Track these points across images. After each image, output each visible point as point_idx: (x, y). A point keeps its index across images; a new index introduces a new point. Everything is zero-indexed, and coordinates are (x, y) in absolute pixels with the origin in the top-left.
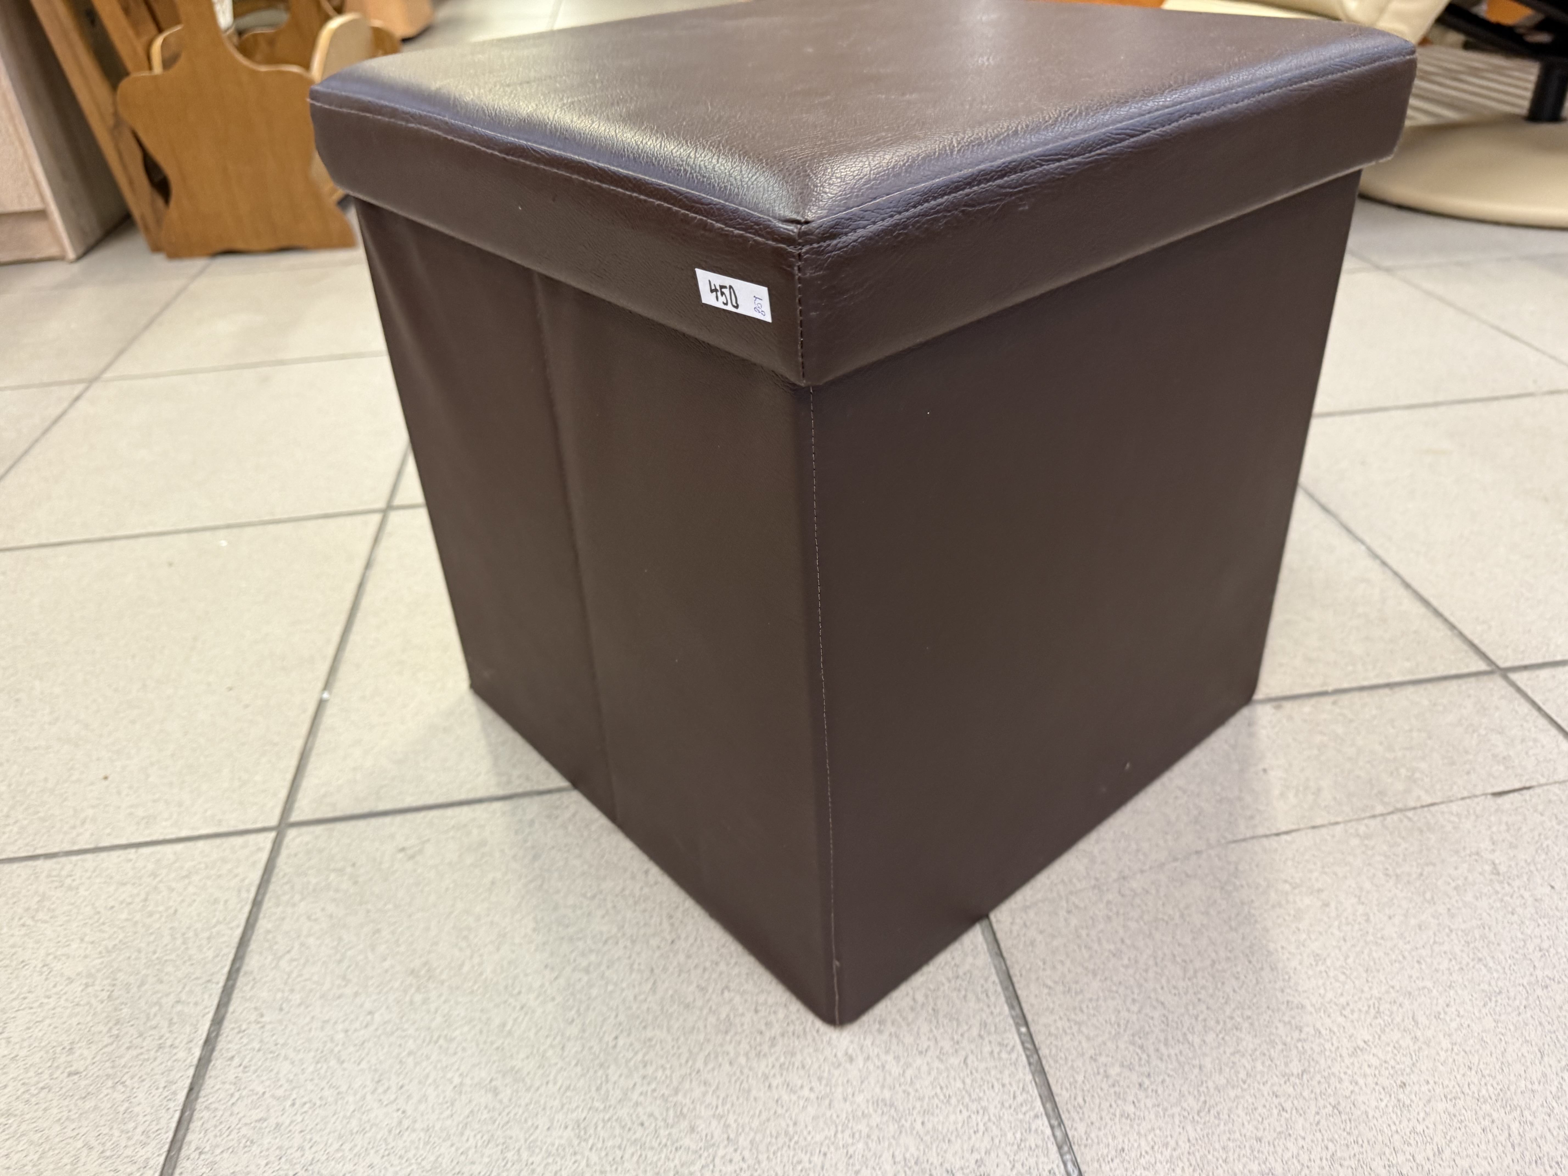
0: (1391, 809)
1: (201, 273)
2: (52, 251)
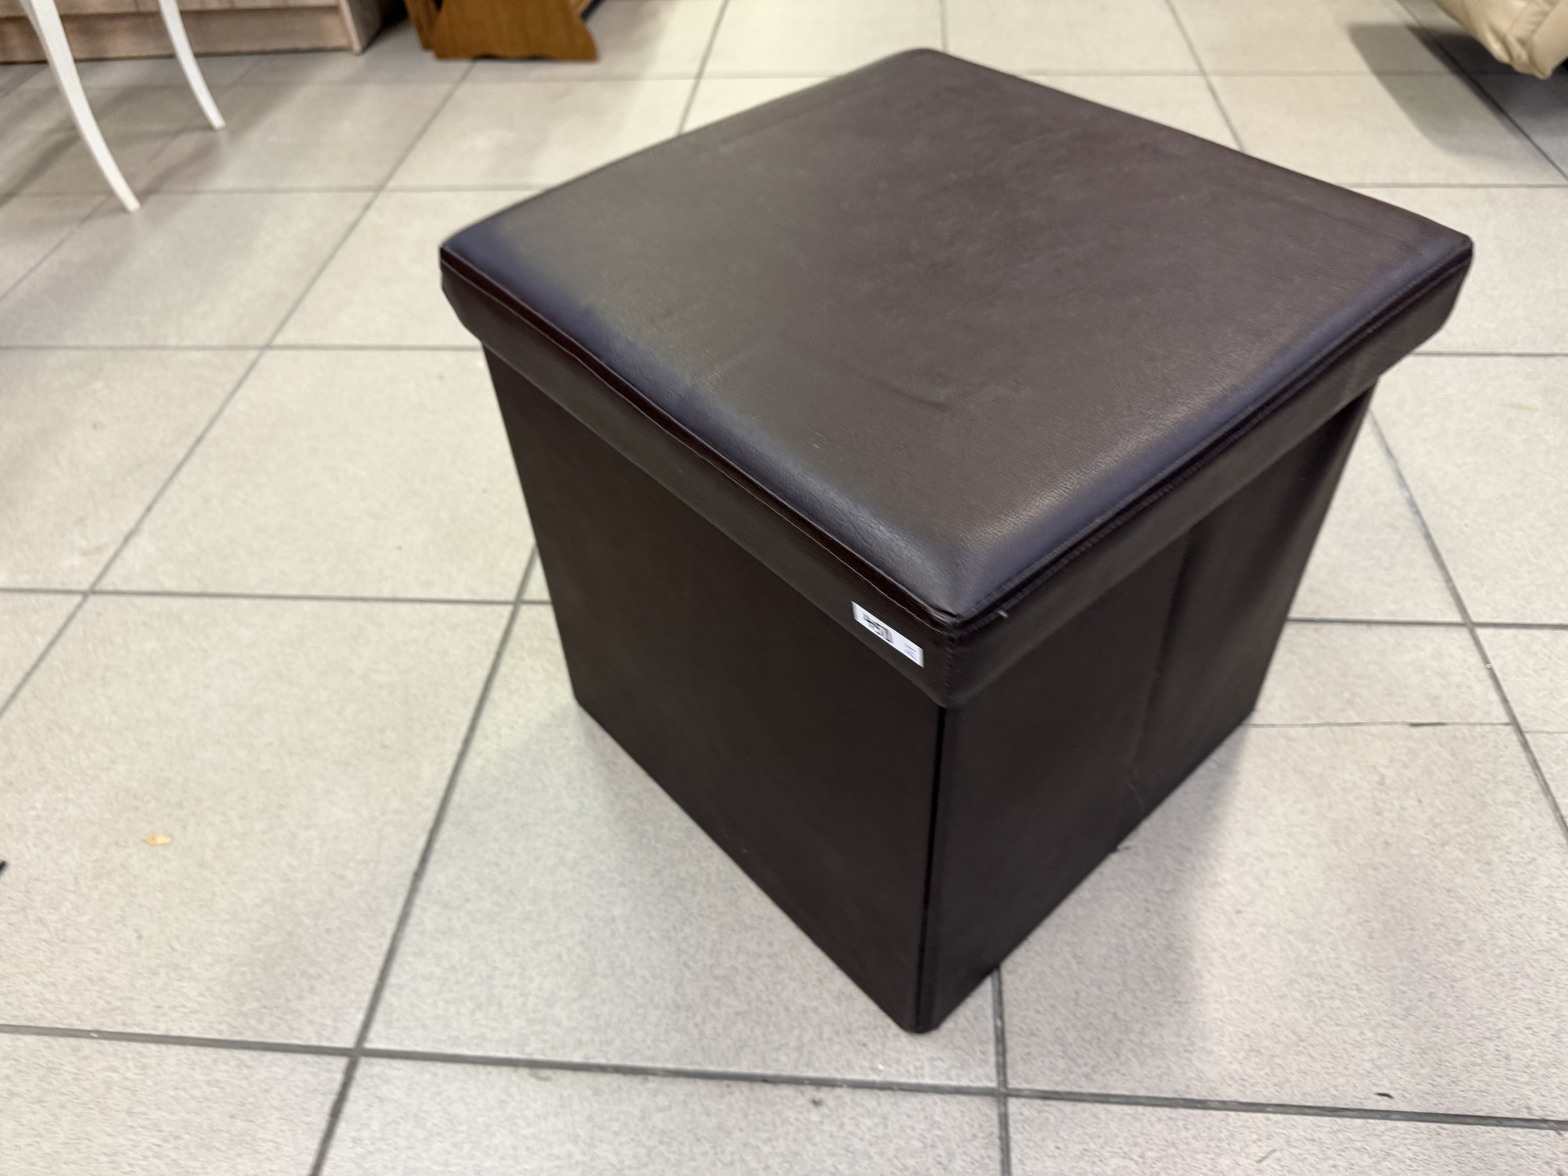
0: (1321, 722)
1: (464, 78)
2: (341, 42)
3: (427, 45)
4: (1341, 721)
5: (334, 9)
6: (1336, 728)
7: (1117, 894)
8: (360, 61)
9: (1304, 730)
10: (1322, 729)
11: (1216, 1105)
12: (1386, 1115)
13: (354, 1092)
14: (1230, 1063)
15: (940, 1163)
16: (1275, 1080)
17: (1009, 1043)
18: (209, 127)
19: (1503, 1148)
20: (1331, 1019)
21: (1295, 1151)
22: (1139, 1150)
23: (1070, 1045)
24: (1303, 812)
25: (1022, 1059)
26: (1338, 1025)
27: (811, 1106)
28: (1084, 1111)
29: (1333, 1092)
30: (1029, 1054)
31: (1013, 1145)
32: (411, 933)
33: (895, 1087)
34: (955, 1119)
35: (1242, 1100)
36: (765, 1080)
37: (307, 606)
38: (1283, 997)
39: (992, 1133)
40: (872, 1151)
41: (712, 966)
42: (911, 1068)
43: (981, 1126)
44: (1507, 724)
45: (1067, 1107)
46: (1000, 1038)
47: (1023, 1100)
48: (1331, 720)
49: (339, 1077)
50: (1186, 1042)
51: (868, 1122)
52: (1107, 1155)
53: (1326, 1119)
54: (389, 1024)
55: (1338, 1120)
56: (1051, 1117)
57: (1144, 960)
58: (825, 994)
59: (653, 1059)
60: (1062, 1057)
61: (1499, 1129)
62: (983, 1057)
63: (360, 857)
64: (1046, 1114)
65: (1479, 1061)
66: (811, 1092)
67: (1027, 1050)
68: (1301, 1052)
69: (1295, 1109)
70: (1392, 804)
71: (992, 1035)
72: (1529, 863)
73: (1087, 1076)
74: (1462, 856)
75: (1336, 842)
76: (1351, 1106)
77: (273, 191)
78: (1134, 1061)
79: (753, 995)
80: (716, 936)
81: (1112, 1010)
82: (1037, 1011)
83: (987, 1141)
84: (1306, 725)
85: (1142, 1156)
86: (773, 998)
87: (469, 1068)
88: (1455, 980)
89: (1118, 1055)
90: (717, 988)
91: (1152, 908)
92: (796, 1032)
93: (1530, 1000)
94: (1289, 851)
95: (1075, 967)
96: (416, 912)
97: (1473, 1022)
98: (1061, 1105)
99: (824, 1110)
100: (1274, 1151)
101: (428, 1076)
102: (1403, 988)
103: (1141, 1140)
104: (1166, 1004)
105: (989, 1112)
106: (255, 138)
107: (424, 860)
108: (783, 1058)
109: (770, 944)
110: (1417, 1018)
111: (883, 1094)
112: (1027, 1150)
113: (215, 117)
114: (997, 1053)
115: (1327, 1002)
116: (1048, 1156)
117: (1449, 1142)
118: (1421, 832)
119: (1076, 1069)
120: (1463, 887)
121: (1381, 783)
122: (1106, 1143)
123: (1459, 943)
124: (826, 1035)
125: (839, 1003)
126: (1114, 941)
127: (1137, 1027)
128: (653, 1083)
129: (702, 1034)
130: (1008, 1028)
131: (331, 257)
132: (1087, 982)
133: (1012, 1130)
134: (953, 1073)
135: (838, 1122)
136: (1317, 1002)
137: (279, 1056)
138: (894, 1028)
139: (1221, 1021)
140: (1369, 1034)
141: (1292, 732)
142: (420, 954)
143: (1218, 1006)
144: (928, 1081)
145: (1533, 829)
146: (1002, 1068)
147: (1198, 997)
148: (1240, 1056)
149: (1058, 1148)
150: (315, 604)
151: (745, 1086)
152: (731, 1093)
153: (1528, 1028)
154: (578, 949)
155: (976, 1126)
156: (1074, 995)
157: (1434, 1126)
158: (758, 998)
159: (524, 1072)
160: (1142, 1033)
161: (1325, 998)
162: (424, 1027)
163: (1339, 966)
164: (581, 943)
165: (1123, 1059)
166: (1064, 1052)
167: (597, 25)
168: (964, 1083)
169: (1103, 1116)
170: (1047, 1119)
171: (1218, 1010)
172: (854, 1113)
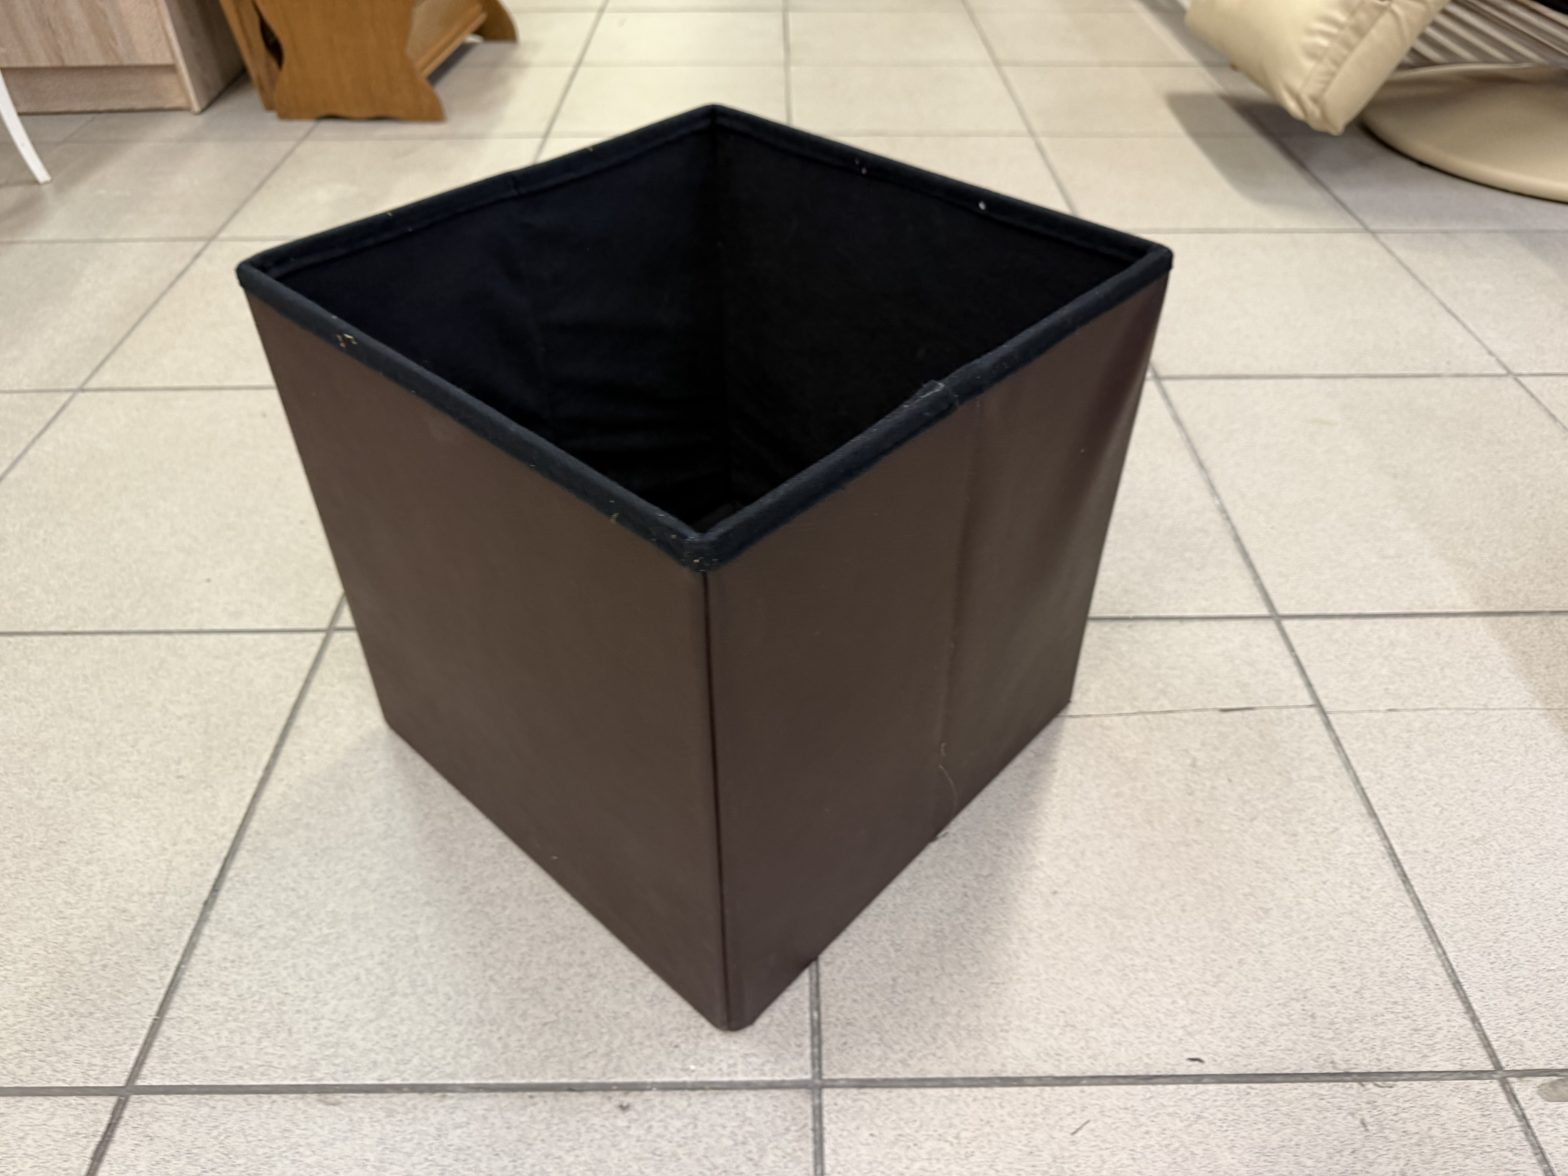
0: (1136, 711)
1: (306, 136)
2: (180, 102)
3: (269, 106)
4: (1154, 709)
5: (172, 69)
6: (1149, 716)
7: (935, 881)
8: (200, 120)
9: (1118, 720)
10: (1136, 717)
11: (1031, 1082)
12: (1198, 1079)
13: (120, 1132)
14: (1045, 1039)
15: (751, 1160)
16: (1089, 1052)
17: (825, 1034)
18: (35, 182)
19: (1309, 1103)
20: (1144, 990)
21: (1109, 1121)
22: (953, 1131)
23: (887, 1031)
24: (1118, 795)
25: (838, 1049)
26: (1151, 995)
27: (618, 1111)
28: (899, 1096)
29: (1146, 1060)
30: (845, 1043)
31: (826, 1136)
32: (197, 963)
33: (707, 1087)
34: (767, 1114)
35: (1057, 1075)
36: (570, 1088)
37: (106, 640)
38: (1098, 972)
39: (805, 1126)
40: (680, 1152)
41: (520, 978)
42: (724, 1066)
43: (794, 1119)
44: (1311, 706)
45: (882, 1094)
46: (816, 1030)
47: (838, 1090)
48: (1145, 709)
49: (106, 1118)
50: (1002, 1021)
51: (678, 1124)
52: (922, 1139)
53: (1139, 1087)
54: (164, 1059)
55: (1152, 1087)
56: (867, 1106)
57: (962, 944)
58: (638, 999)
59: (452, 1075)
60: (879, 1045)
61: (1305, 1085)
62: (798, 1050)
63: (146, 889)
64: (861, 1103)
65: (1286, 1021)
66: (618, 1097)
67: (843, 1040)
68: (1115, 1024)
69: (1110, 1080)
70: (1204, 785)
71: (808, 1027)
72: (1333, 832)
73: (903, 1062)
74: (1269, 829)
75: (1150, 822)
76: (1163, 1073)
77: (100, 241)
78: (951, 1043)
79: (562, 1005)
80: (524, 949)
81: (930, 995)
82: (855, 1001)
83: (799, 1133)
84: (1120, 715)
85: (957, 1137)
86: (582, 1006)
87: (252, 1098)
88: (1263, 946)
89: (934, 1039)
90: (524, 1000)
91: (970, 893)
92: (606, 1038)
93: (1335, 960)
94: (1104, 833)
95: (893, 955)
96: (203, 941)
97: (1279, 984)
98: (876, 1092)
99: (632, 1114)
100: (1088, 1122)
101: (205, 1110)
102: (1213, 956)
103: (956, 1121)
104: (984, 985)
105: (803, 1104)
106: (82, 191)
107: (216, 889)
108: (591, 1066)
109: (582, 953)
110: (1227, 983)
111: (694, 1094)
112: (840, 1140)
113: (40, 173)
114: (813, 1046)
115: (1141, 975)
116: (862, 1144)
117: (1258, 1101)
118: (1231, 809)
119: (893, 1056)
120: (1271, 858)
121: (1194, 765)
122: (921, 1126)
123: (1266, 911)
124: (637, 1039)
125: (652, 1007)
126: (931, 926)
127: (954, 1010)
128: (452, 1100)
129: (506, 1046)
130: (824, 1019)
131: (156, 303)
132: (905, 969)
133: (825, 1120)
134: (767, 1068)
135: (646, 1126)
136: (1132, 976)
137: (39, 1099)
138: (708, 1028)
139: (1038, 999)
140: (1182, 1002)
141: (1107, 721)
142: (206, 984)
143: (1035, 985)
144: (741, 1078)
145: (1335, 801)
146: (817, 1060)
147: (1015, 977)
148: (1057, 1031)
149: (872, 1135)
150: (115, 638)
151: (549, 1095)
152: (534, 1104)
153: (1333, 987)
154: (378, 970)
155: (789, 1118)
156: (891, 983)
157: (1243, 1086)
158: (567, 1007)
159: (312, 1097)
160: (959, 1015)
161: (1139, 971)
162: (205, 1059)
163: (1152, 940)
164: (381, 963)
165: (940, 1042)
166: (881, 1039)
167: (444, 89)
168: (778, 1077)
169: (918, 1100)
170: (862, 1108)
171: (1034, 989)
172: (663, 1116)
